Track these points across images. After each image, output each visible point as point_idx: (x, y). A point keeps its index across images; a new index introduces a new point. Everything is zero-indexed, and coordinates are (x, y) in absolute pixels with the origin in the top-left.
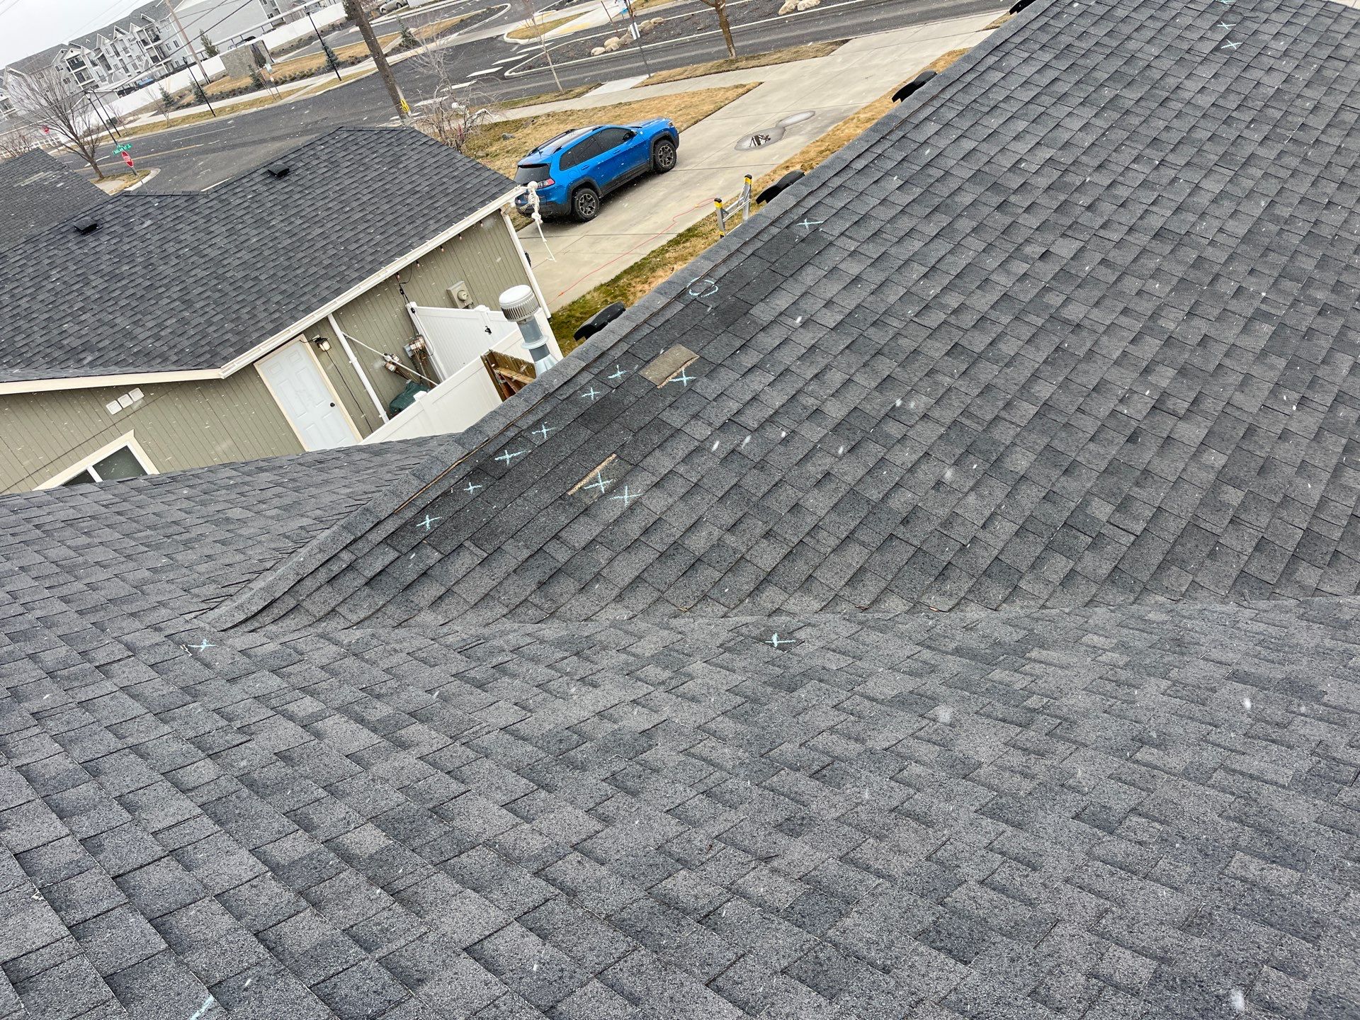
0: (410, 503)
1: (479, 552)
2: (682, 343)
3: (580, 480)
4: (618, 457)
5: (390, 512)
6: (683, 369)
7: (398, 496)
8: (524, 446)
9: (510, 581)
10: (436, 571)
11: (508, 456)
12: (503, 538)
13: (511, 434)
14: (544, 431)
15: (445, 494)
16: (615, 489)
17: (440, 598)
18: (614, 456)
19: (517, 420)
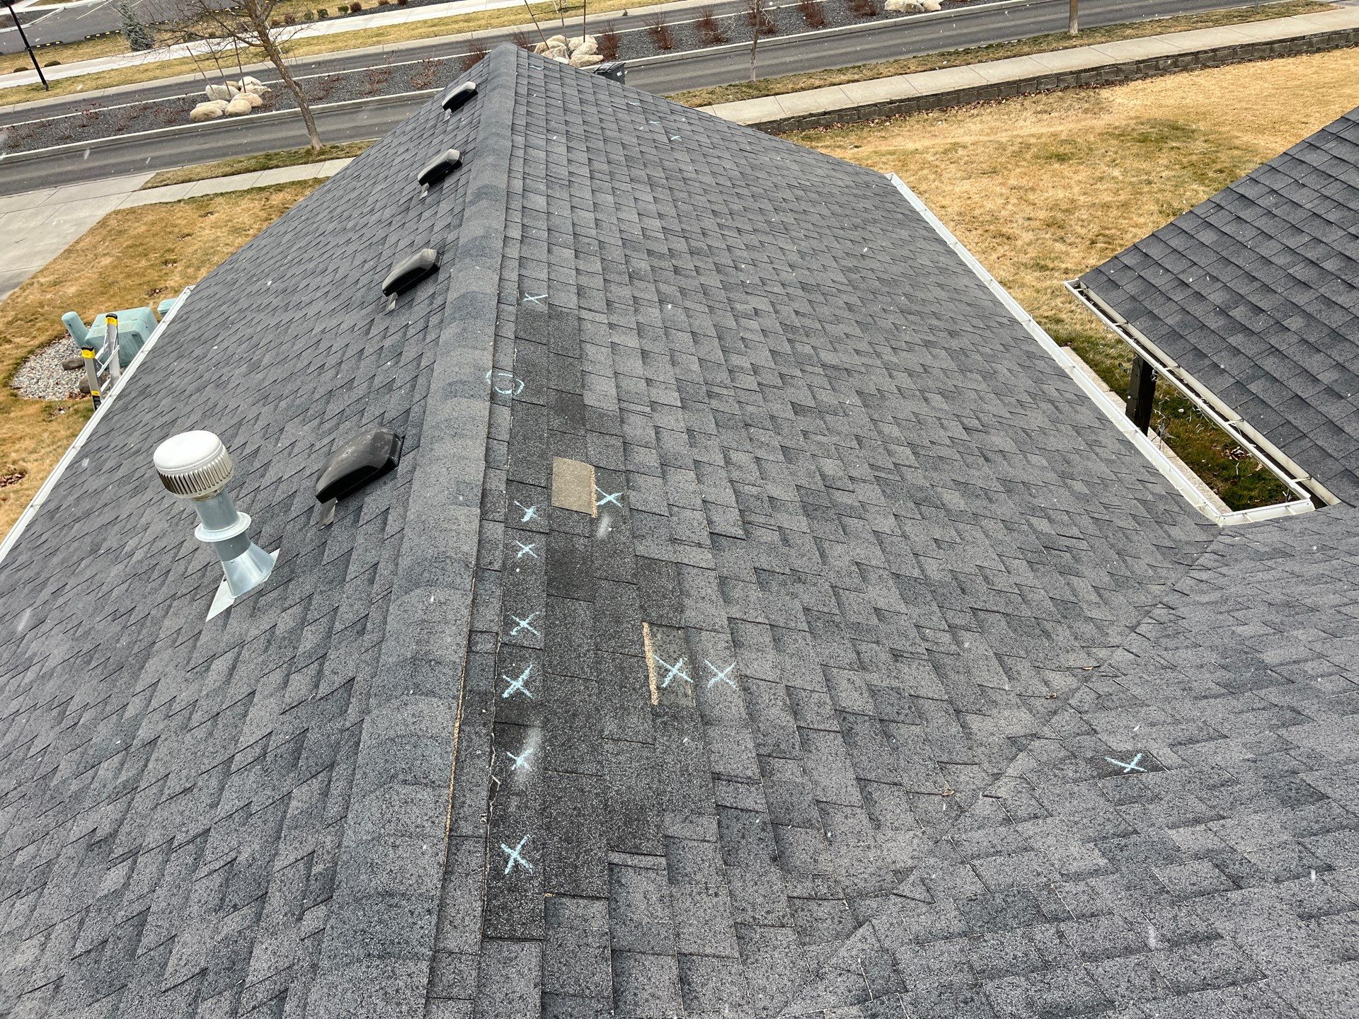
0: (454, 837)
1: (649, 861)
2: (558, 455)
3: (647, 677)
4: (651, 624)
5: (435, 874)
6: (594, 487)
7: (423, 837)
8: (523, 659)
9: (738, 884)
10: (625, 938)
11: (517, 684)
12: (651, 816)
13: (485, 645)
14: (524, 624)
15: (492, 789)
16: (698, 673)
17: (683, 980)
18: (646, 625)
19: (472, 623)
